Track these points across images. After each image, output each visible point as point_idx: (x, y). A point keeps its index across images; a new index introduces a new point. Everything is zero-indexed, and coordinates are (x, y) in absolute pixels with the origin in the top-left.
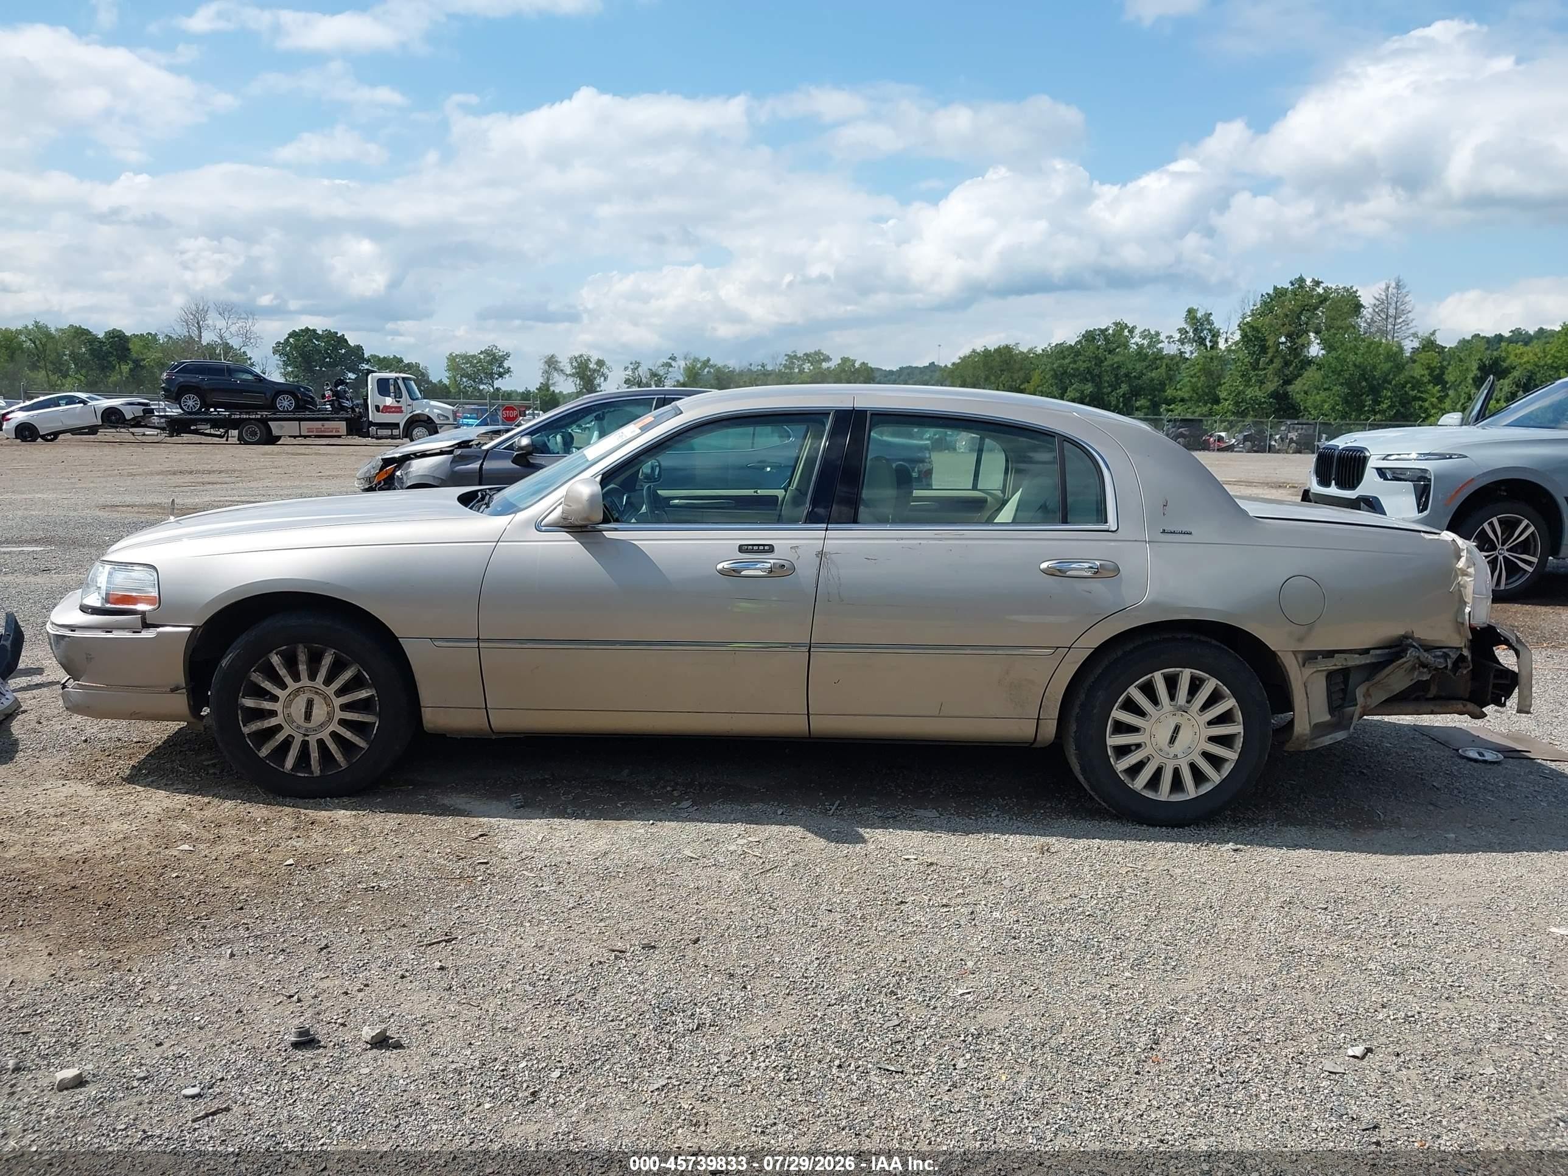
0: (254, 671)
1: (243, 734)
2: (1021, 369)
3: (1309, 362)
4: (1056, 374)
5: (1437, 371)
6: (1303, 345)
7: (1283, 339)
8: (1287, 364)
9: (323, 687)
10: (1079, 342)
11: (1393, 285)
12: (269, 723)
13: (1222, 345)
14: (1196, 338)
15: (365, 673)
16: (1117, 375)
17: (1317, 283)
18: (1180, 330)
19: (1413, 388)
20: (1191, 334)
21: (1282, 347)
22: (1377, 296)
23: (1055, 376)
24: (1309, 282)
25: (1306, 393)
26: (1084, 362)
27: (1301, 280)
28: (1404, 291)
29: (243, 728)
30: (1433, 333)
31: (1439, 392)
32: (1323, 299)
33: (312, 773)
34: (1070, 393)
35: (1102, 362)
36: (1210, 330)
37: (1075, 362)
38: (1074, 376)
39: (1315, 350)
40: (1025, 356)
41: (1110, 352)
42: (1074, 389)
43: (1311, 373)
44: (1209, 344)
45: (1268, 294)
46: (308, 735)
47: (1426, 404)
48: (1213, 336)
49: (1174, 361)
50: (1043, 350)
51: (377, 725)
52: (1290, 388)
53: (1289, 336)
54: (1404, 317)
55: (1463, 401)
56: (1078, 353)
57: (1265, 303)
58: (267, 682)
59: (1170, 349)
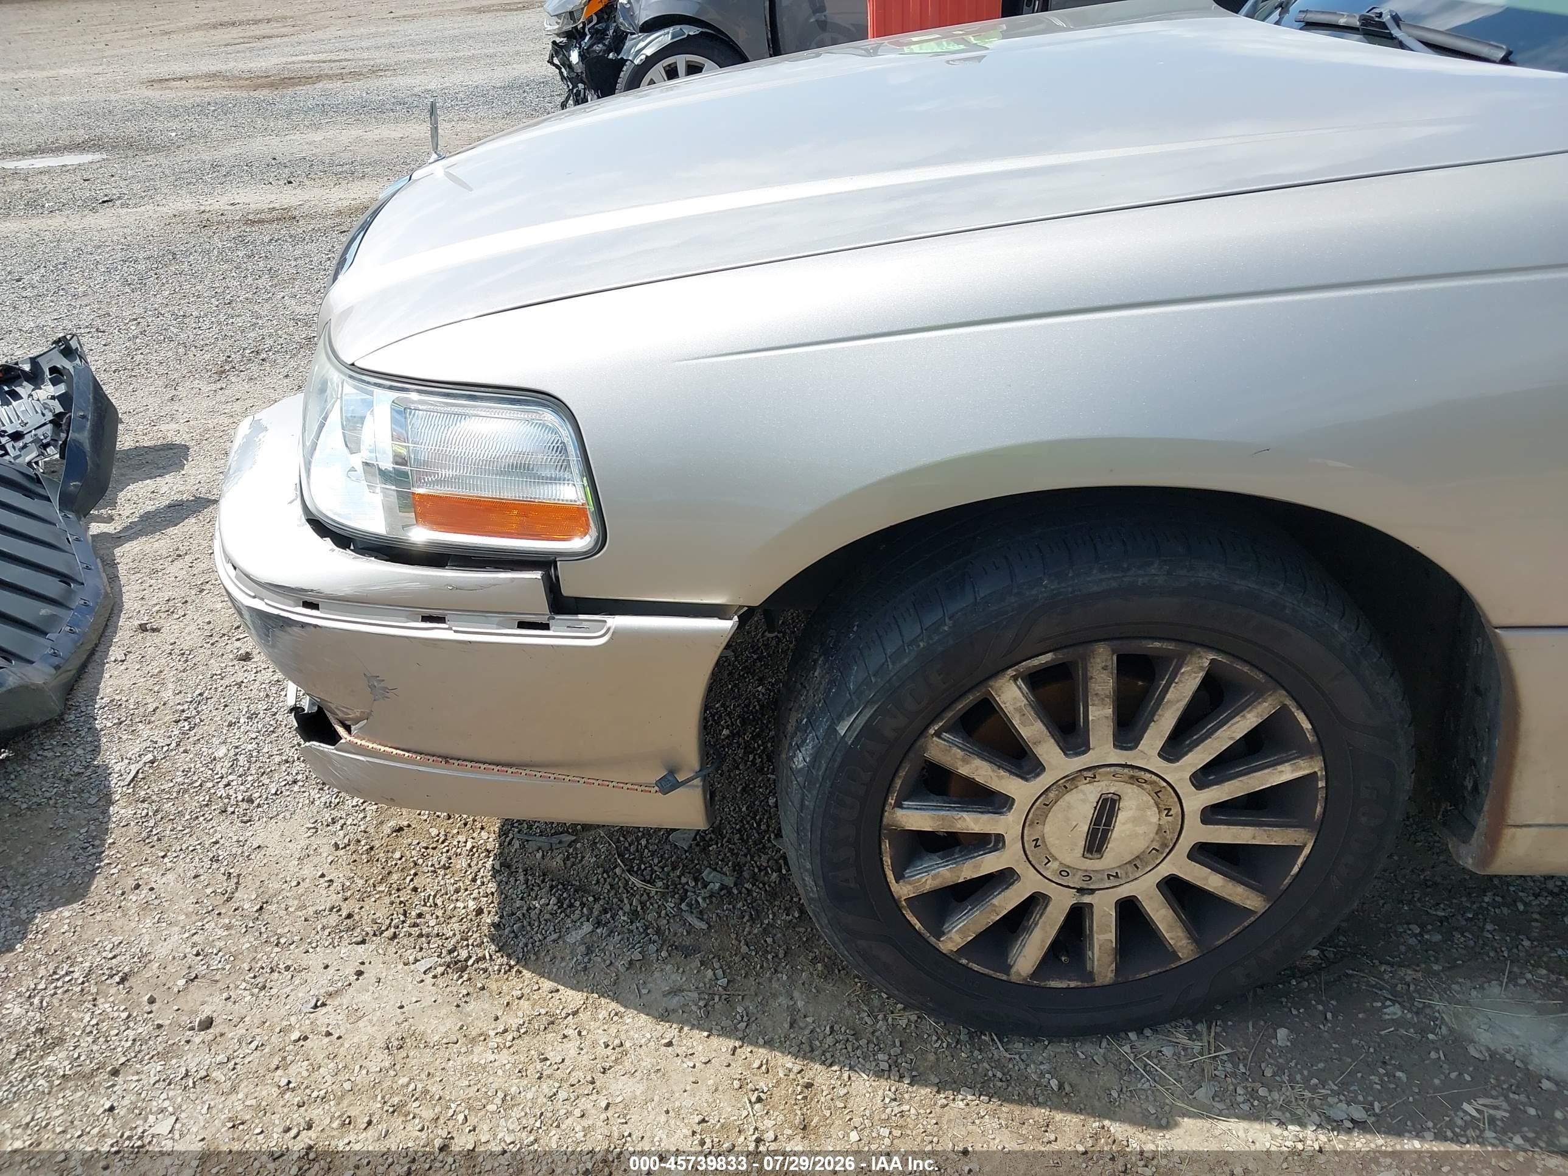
0: (938, 734)
1: (895, 902)
9: (1157, 764)
12: (977, 867)
15: (1301, 717)
29: (895, 887)
33: (1091, 976)
46: (1092, 891)
51: (1306, 851)
58: (977, 762)
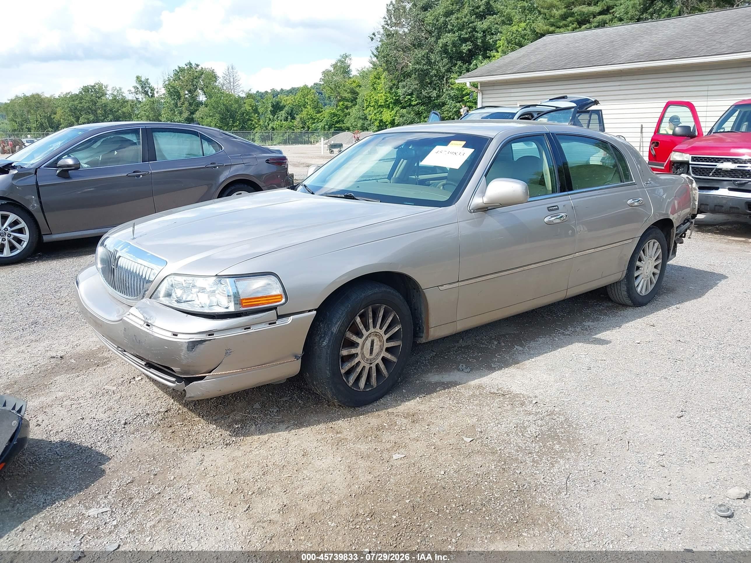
0: (348, 331)
1: (342, 375)
2: (48, 106)
3: (201, 103)
4: (71, 109)
5: (254, 107)
6: (196, 95)
7: (187, 92)
8: (190, 104)
9: (379, 331)
10: (80, 92)
11: (230, 68)
13: (156, 95)
14: (143, 91)
15: (397, 316)
16: (105, 110)
17: (198, 66)
18: (134, 87)
19: (247, 115)
20: (140, 89)
21: (187, 96)
22: (225, 73)
23: (71, 111)
24: (193, 65)
25: (202, 118)
26: (86, 103)
27: (190, 64)
28: (235, 71)
29: (341, 371)
30: (250, 90)
31: (257, 117)
32: (202, 73)
33: (372, 386)
34: (81, 120)
35: (96, 103)
36: (150, 88)
37: (81, 103)
38: (81, 111)
39: (202, 98)
40: (50, 100)
41: (99, 98)
42: (83, 118)
43: (202, 109)
44: (150, 95)
45: (176, 70)
46: (372, 363)
47: (253, 123)
48: (152, 90)
49: (134, 103)
50: (59, 97)
51: (401, 345)
52: (194, 116)
53: (190, 91)
54: (237, 83)
55: (267, 121)
56: (81, 99)
57: (175, 75)
58: (354, 336)
59: (130, 97)
